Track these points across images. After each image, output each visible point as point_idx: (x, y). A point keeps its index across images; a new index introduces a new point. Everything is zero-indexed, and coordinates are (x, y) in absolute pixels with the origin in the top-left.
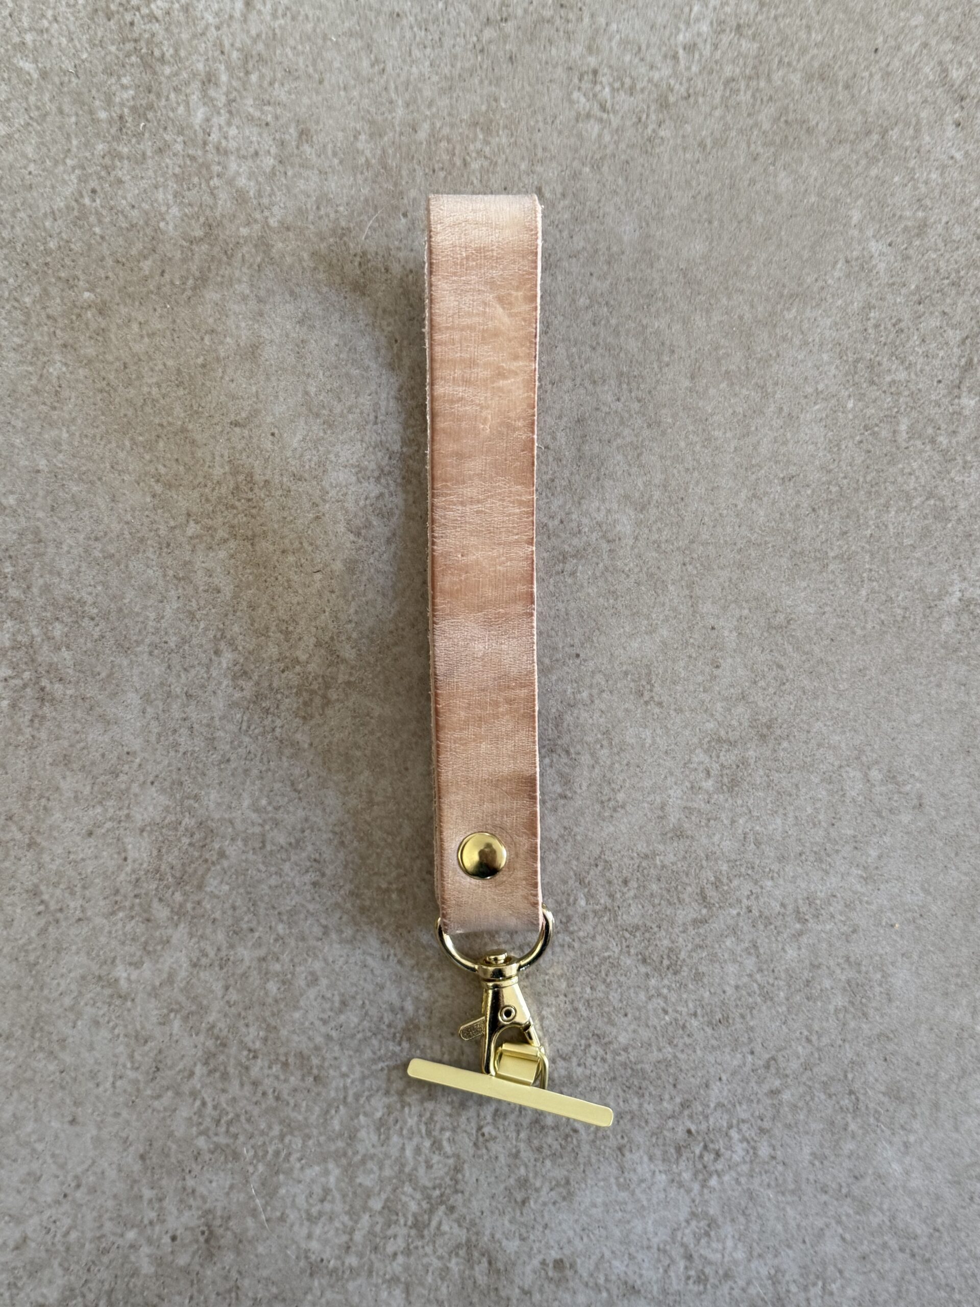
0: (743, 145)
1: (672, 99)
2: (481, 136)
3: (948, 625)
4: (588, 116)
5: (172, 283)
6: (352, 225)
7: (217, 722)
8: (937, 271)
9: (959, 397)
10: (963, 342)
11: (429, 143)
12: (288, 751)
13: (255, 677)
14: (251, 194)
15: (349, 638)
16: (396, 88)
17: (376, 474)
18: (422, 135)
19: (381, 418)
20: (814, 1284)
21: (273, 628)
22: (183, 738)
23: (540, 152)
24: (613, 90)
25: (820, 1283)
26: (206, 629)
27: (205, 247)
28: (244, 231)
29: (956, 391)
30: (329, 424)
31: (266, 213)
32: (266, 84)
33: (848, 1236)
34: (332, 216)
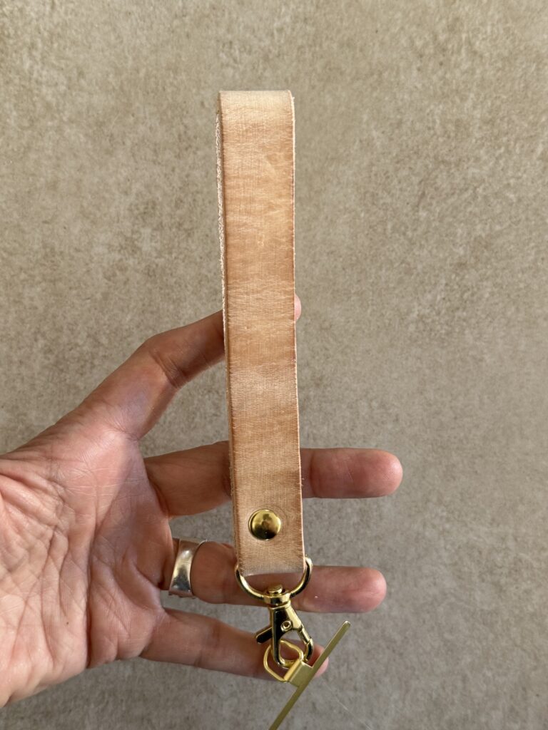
0: (307, 81)
1: (271, 57)
2: (172, 75)
3: (412, 328)
4: (228, 65)
5: (13, 150)
6: (106, 120)
7: (36, 376)
8: (407, 146)
9: (418, 211)
10: (420, 182)
11: (145, 79)
12: (73, 391)
13: (56, 352)
14: (54, 105)
15: (104, 333)
16: (129, 51)
17: (119, 248)
18: (142, 74)
19: (121, 219)
20: (343, 665)
21: (65, 327)
22: (18, 385)
23: (203, 84)
24: (240, 52)
25: (346, 664)
26: (30, 328)
27: (30, 132)
28: (50, 123)
29: (416, 208)
30: (94, 222)
31: (62, 114)
32: (61, 49)
33: (360, 640)
34: (96, 115)
